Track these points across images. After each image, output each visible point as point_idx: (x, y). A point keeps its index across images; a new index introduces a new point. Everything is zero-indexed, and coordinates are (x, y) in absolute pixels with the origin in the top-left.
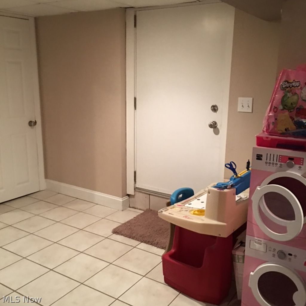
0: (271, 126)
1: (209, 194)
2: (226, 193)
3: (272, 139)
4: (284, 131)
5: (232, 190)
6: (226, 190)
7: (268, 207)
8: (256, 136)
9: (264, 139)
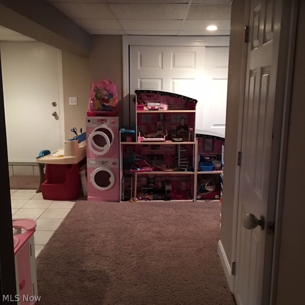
0: (92, 107)
1: (66, 144)
2: (74, 142)
3: (93, 113)
4: (98, 109)
5: (76, 140)
6: (74, 141)
7: (96, 143)
8: (86, 112)
9: (90, 113)
